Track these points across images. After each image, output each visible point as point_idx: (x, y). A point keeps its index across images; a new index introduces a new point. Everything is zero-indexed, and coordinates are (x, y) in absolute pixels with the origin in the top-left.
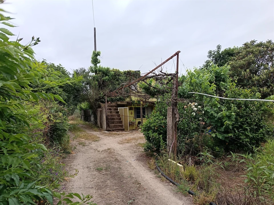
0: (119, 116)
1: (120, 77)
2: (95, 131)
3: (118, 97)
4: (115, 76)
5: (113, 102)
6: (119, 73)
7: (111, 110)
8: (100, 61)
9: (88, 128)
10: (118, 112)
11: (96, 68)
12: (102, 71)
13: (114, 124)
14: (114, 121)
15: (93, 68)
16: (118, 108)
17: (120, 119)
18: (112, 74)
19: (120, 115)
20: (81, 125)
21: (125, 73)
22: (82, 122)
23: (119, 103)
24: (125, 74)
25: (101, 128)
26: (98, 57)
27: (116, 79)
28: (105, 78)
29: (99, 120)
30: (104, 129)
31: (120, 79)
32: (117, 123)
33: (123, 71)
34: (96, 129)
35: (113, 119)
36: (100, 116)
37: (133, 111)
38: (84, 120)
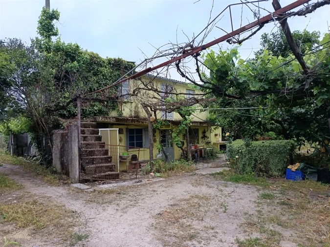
0: (103, 147)
1: (100, 69)
2: (51, 183)
3: (95, 108)
4: (91, 64)
5: (85, 117)
6: (99, 60)
7: (84, 134)
8: (57, 31)
9: (27, 173)
10: (99, 139)
11: (50, 44)
12: (63, 50)
13: (93, 164)
14: (93, 158)
15: (42, 42)
16: (100, 129)
17: (106, 152)
18: (86, 58)
19: (104, 143)
20: (9, 166)
21: (110, 61)
22: (10, 158)
23: (100, 119)
24: (110, 63)
25: (64, 176)
26: (54, 22)
27: (92, 72)
28: (70, 65)
29: (58, 156)
30: (75, 178)
31: (101, 72)
32: (100, 161)
33: (105, 58)
34: (50, 177)
35: (92, 153)
36: (63, 147)
37: (123, 136)
38: (14, 153)
